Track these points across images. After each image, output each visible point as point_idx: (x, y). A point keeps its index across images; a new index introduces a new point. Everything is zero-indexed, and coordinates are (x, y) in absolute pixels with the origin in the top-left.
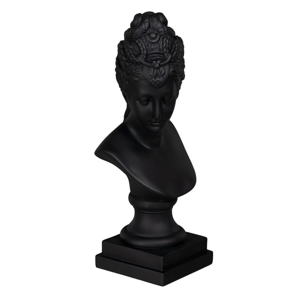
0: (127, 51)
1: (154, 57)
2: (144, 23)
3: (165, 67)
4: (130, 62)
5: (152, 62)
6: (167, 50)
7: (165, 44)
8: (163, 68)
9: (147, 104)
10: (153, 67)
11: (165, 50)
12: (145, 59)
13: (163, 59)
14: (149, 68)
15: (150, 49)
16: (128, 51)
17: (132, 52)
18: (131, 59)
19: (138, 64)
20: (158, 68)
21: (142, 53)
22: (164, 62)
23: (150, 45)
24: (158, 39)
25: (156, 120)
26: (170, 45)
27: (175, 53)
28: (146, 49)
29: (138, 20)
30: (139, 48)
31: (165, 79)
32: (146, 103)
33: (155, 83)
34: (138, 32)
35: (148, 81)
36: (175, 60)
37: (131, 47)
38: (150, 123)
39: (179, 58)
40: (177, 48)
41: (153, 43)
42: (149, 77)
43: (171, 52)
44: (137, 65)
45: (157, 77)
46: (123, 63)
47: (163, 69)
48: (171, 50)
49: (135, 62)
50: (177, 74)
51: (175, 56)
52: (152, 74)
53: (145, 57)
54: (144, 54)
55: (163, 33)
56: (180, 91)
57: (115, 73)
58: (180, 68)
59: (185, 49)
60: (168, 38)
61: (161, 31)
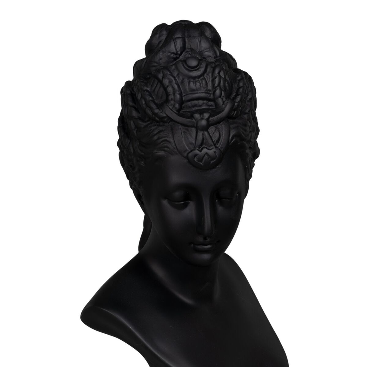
0: (139, 96)
1: (195, 106)
2: (173, 40)
3: (219, 126)
4: (146, 120)
5: (192, 117)
6: (223, 93)
7: (217, 80)
8: (216, 128)
9: (185, 206)
10: (195, 125)
11: (218, 92)
12: (179, 111)
13: (214, 110)
14: (187, 128)
15: (188, 90)
16: (141, 98)
17: (150, 99)
18: (149, 112)
19: (164, 122)
20: (206, 128)
21: (172, 99)
22: (218, 116)
23: (186, 80)
24: (202, 70)
25: (205, 239)
26: (228, 83)
27: (238, 99)
28: (179, 91)
29: (160, 36)
30: (165, 89)
31: (220, 150)
32: (182, 203)
33: (201, 160)
34: (161, 59)
35: (185, 155)
36: (240, 112)
37: (148, 89)
38: (192, 245)
39: (247, 111)
40: (243, 90)
41: (194, 78)
42: (187, 148)
43: (232, 98)
44: (161, 123)
45: (204, 146)
46: (132, 123)
47: (215, 131)
48: (231, 94)
49: (157, 118)
50: (245, 143)
51: (238, 105)
52: (194, 142)
53: (177, 106)
54: (174, 101)
55: (213, 60)
56: (251, 182)
57: (118, 150)
58: (250, 132)
59: (257, 95)
60: (224, 68)
61: (209, 56)
